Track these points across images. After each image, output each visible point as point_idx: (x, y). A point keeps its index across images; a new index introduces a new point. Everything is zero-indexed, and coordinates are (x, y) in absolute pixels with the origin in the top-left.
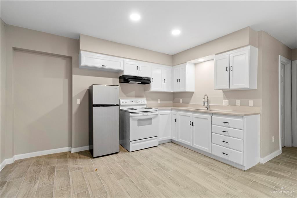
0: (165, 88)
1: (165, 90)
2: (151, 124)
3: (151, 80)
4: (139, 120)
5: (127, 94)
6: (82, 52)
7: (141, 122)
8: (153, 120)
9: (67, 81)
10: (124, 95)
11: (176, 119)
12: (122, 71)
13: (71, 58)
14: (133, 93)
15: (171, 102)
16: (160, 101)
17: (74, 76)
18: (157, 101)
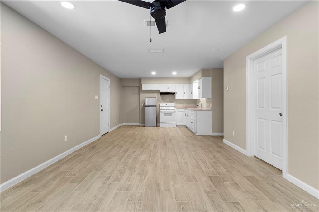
0: (185, 97)
1: (185, 98)
2: (171, 115)
3: (176, 93)
4: (165, 113)
5: (164, 101)
6: (142, 85)
7: (166, 114)
8: (172, 114)
9: (139, 96)
10: (163, 102)
11: (188, 115)
12: (159, 90)
13: (140, 86)
14: (168, 100)
15: (194, 105)
16: (186, 104)
17: (141, 94)
18: (183, 104)
